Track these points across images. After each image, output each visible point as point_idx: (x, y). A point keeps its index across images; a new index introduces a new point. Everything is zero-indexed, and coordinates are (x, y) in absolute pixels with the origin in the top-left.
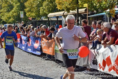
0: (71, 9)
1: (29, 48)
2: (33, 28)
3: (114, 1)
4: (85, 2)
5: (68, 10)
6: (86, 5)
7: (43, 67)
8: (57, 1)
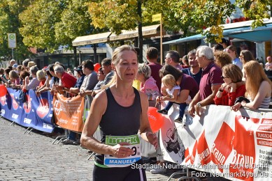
0: (125, 25)
1: (27, 116)
2: (34, 71)
3: (218, 7)
5: (118, 29)
7: (56, 160)
8: (92, 8)
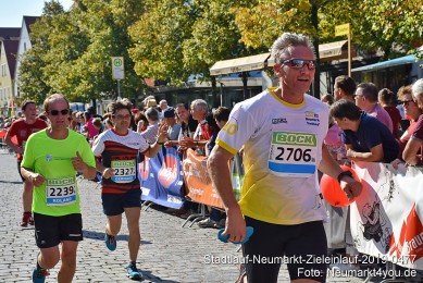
1: (143, 184)
4: (342, 19)
6: (343, 29)
7: (188, 251)
8: (241, 16)
